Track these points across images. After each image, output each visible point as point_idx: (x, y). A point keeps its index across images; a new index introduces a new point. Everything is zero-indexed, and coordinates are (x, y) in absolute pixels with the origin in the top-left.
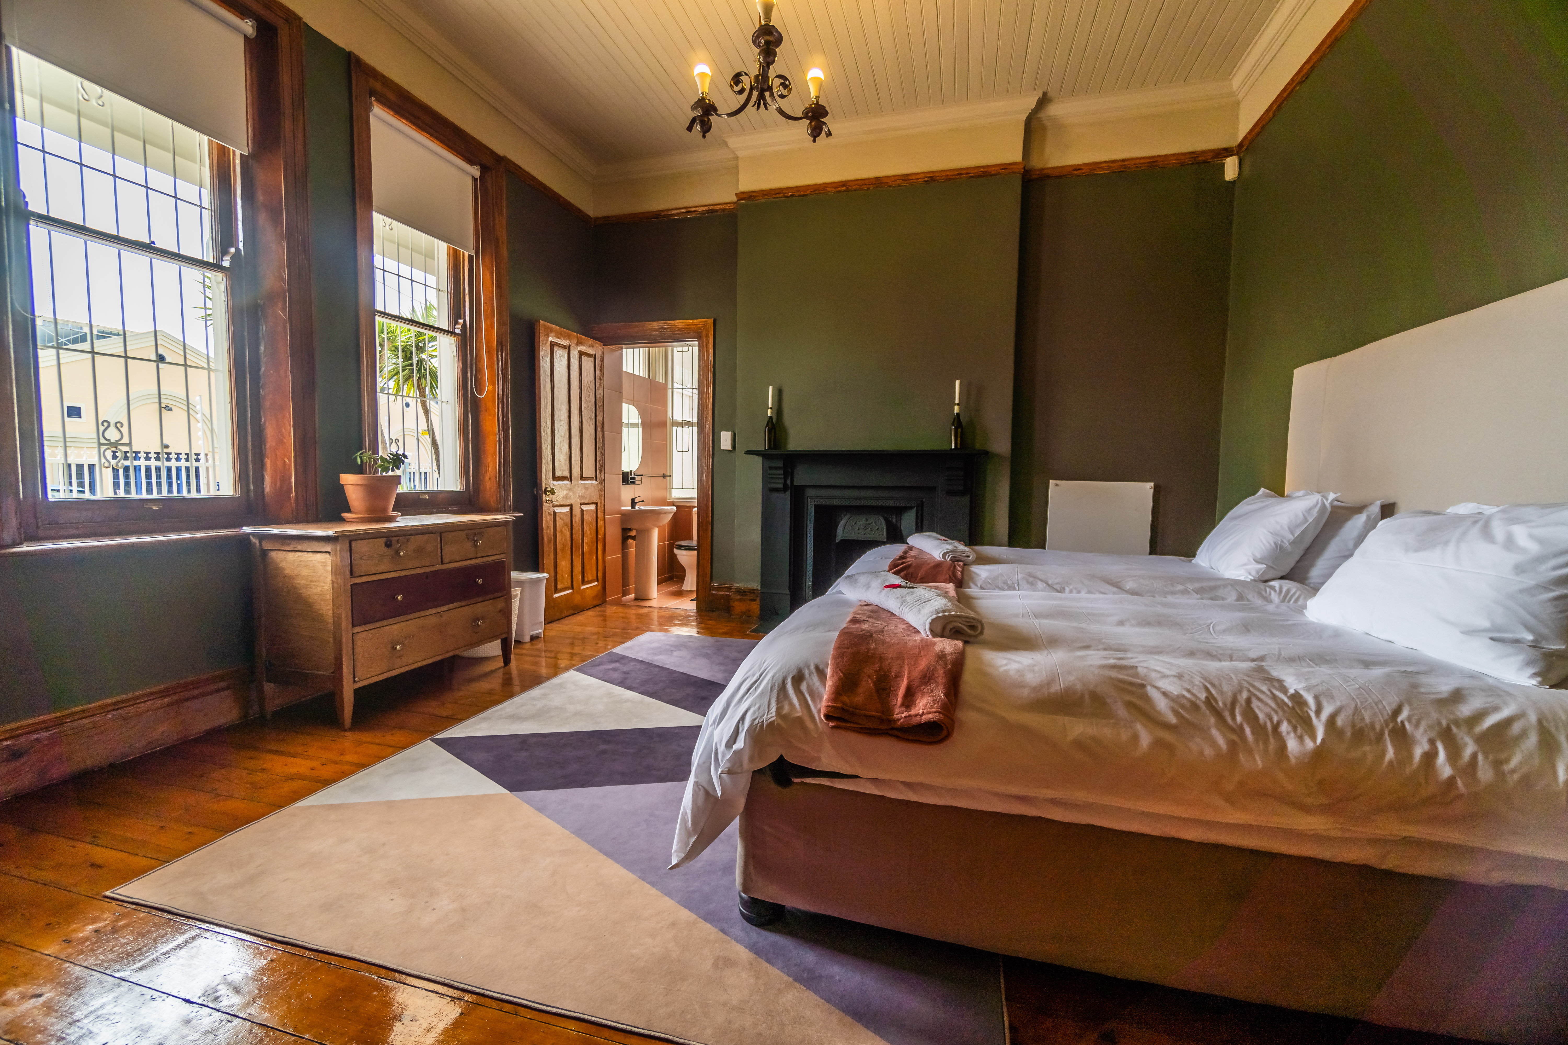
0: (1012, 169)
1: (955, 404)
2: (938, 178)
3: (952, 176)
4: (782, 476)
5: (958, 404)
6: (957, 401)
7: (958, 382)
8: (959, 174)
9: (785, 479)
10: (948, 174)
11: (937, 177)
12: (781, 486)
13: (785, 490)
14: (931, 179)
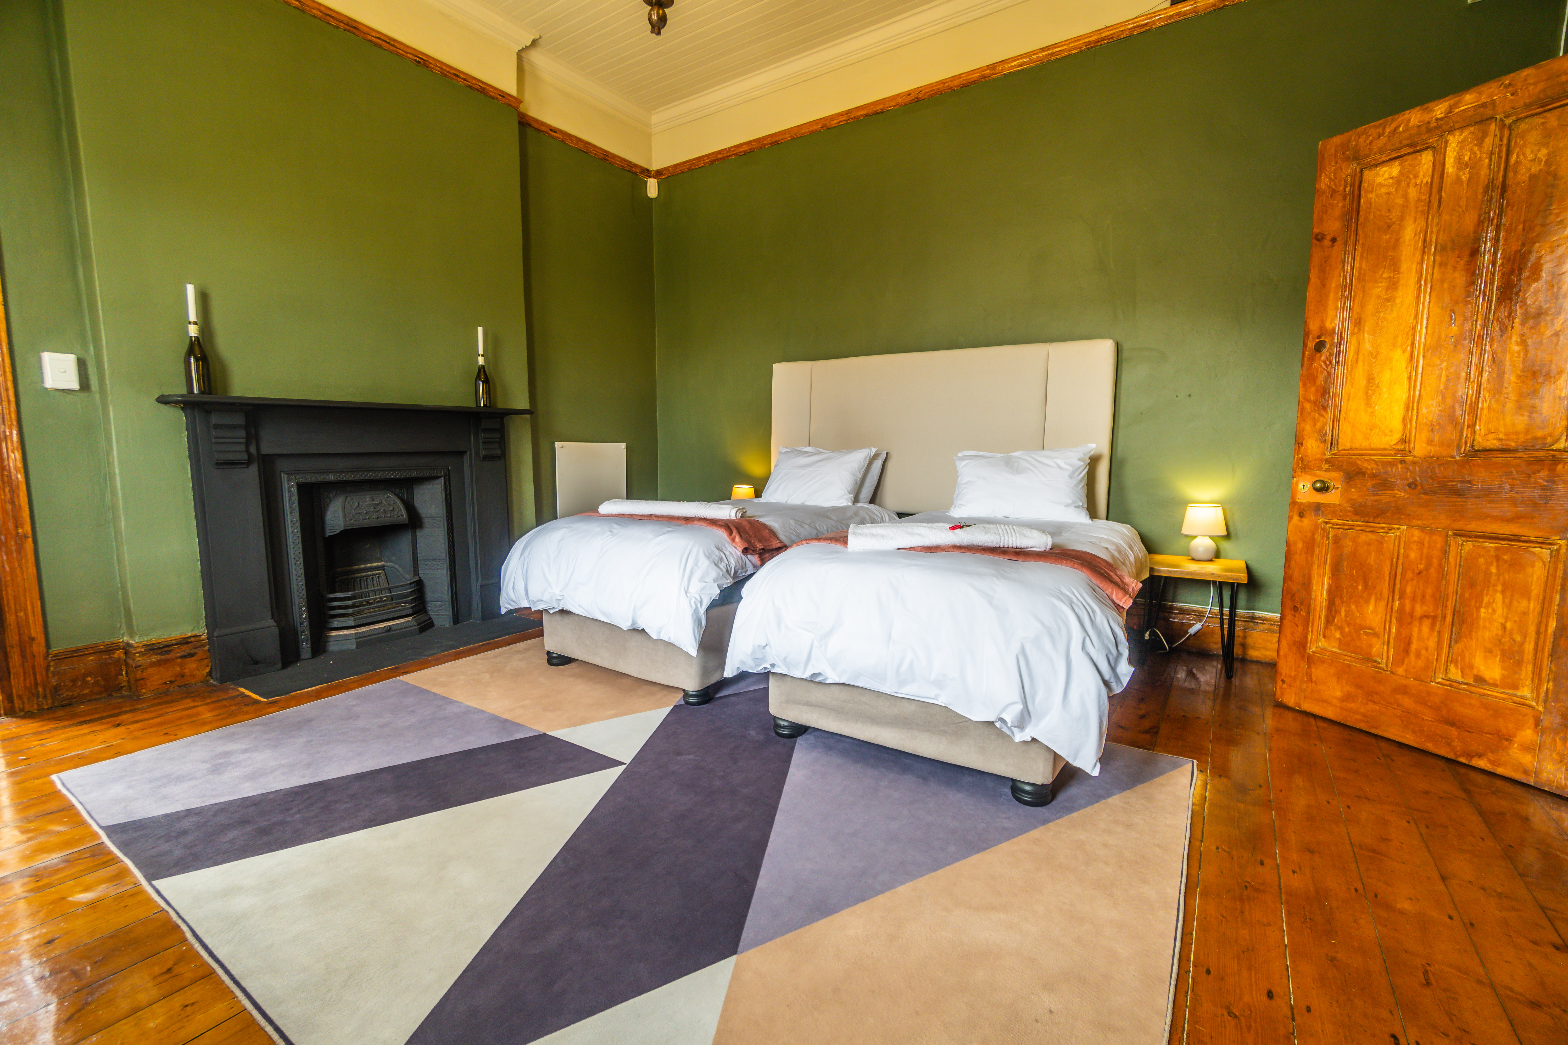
0: (508, 99)
1: (479, 355)
2: (432, 66)
3: (447, 71)
4: (244, 440)
5: (482, 355)
6: (481, 351)
7: (480, 329)
8: (454, 74)
9: (247, 444)
10: (444, 68)
11: (430, 63)
12: (245, 457)
13: (248, 463)
14: (422, 62)
